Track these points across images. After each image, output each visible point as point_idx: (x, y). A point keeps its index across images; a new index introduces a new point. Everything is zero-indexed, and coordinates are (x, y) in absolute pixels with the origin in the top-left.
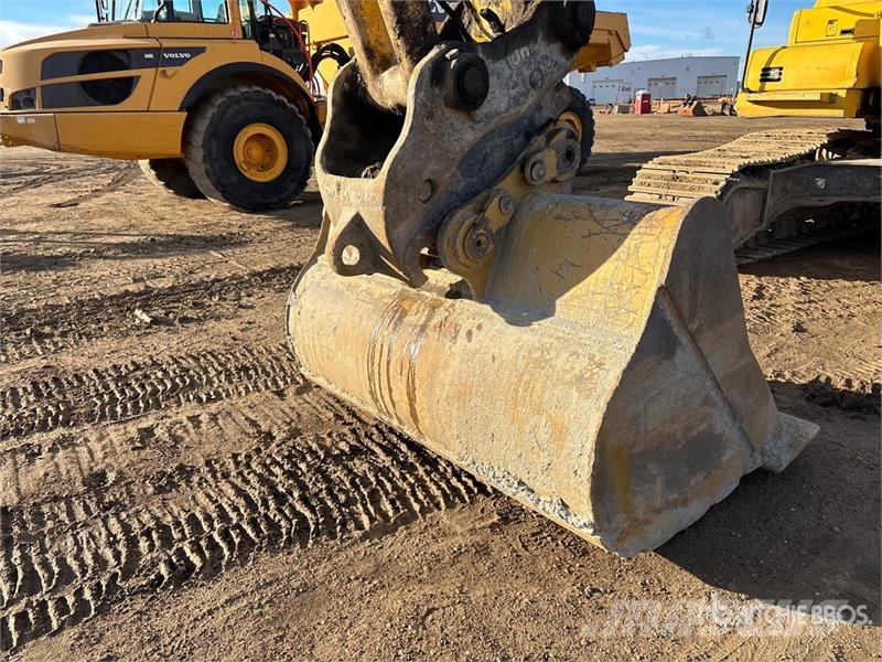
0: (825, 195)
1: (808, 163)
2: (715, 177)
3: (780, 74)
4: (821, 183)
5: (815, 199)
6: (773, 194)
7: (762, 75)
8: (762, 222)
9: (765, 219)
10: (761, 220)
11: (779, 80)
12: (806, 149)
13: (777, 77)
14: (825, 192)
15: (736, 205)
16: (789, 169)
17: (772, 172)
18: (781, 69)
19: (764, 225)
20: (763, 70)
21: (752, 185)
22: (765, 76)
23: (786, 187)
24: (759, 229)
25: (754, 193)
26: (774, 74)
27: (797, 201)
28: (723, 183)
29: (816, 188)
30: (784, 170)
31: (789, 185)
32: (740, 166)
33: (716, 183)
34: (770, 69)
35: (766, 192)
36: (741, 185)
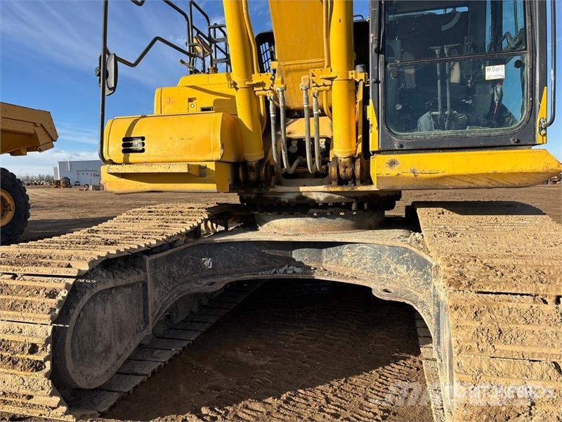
0: (213, 276)
1: (192, 242)
2: (51, 284)
3: (143, 144)
4: (208, 262)
5: (205, 282)
6: (156, 283)
7: (123, 145)
8: (147, 323)
9: (151, 319)
10: (146, 321)
11: (143, 151)
12: (187, 227)
13: (140, 148)
14: (214, 273)
15: (100, 314)
16: (170, 251)
17: (148, 259)
18: (143, 138)
19: (150, 327)
20: (124, 139)
21: (120, 282)
22: (127, 146)
23: (170, 273)
24: (146, 333)
25: (129, 290)
26: (137, 144)
27: (186, 286)
28: (64, 294)
29: (203, 268)
30: (165, 253)
31: (174, 269)
32: (91, 263)
33: (52, 294)
34: (131, 139)
35: (145, 285)
36: (101, 287)
